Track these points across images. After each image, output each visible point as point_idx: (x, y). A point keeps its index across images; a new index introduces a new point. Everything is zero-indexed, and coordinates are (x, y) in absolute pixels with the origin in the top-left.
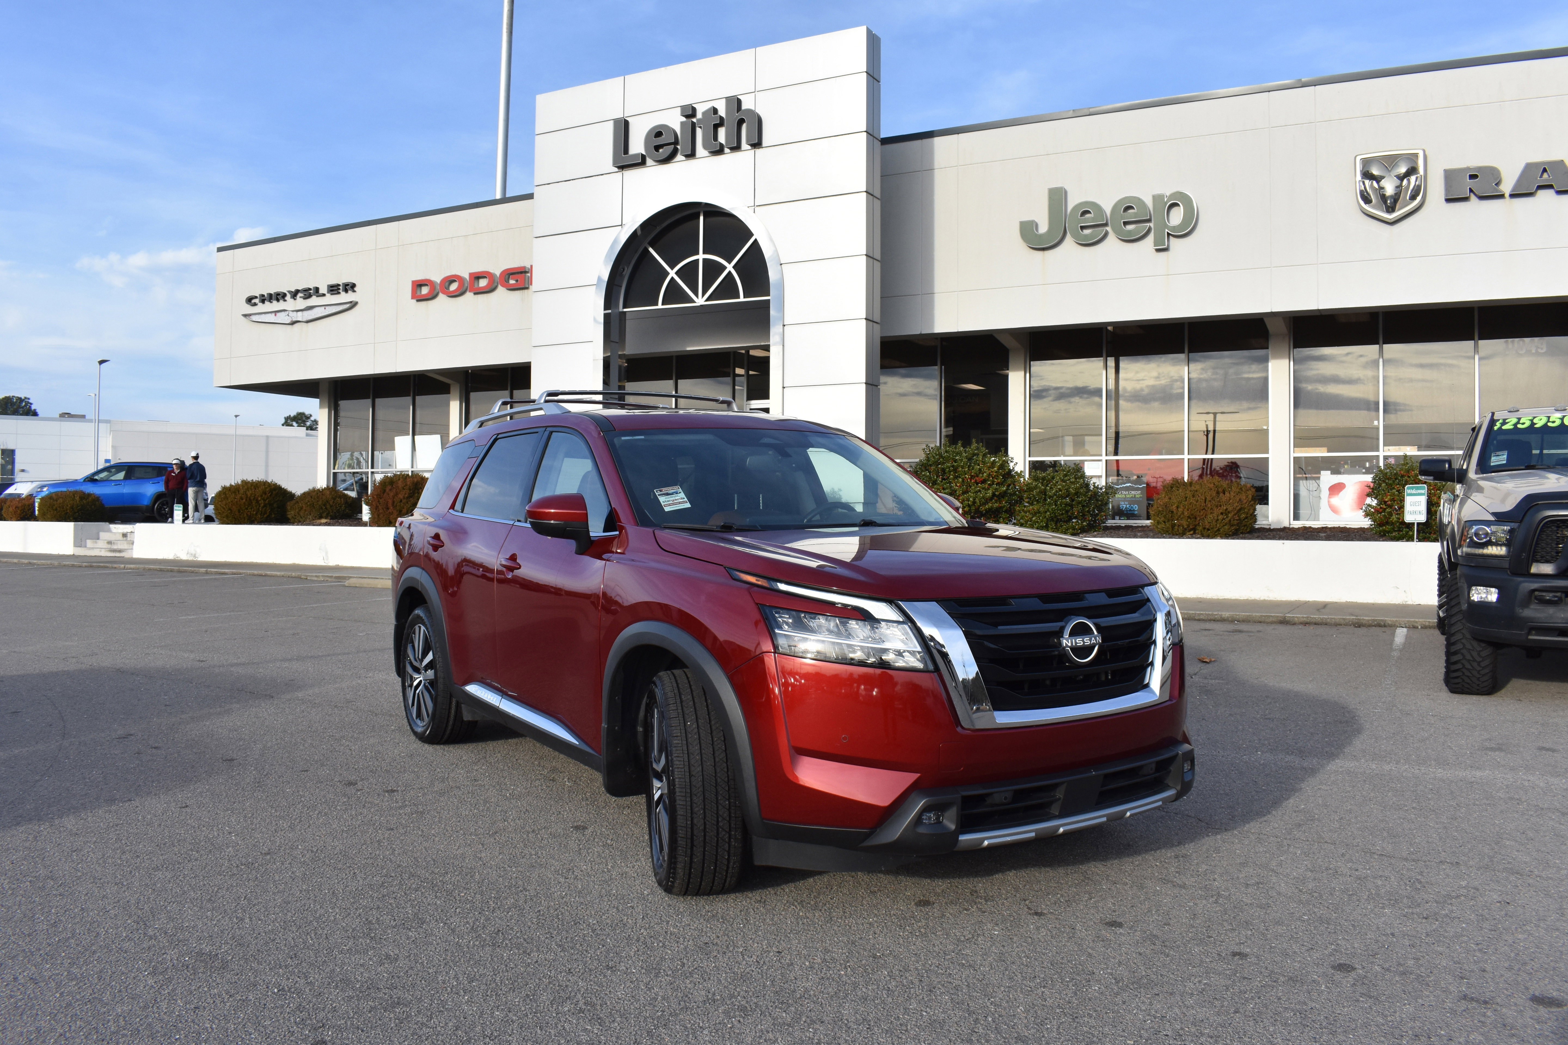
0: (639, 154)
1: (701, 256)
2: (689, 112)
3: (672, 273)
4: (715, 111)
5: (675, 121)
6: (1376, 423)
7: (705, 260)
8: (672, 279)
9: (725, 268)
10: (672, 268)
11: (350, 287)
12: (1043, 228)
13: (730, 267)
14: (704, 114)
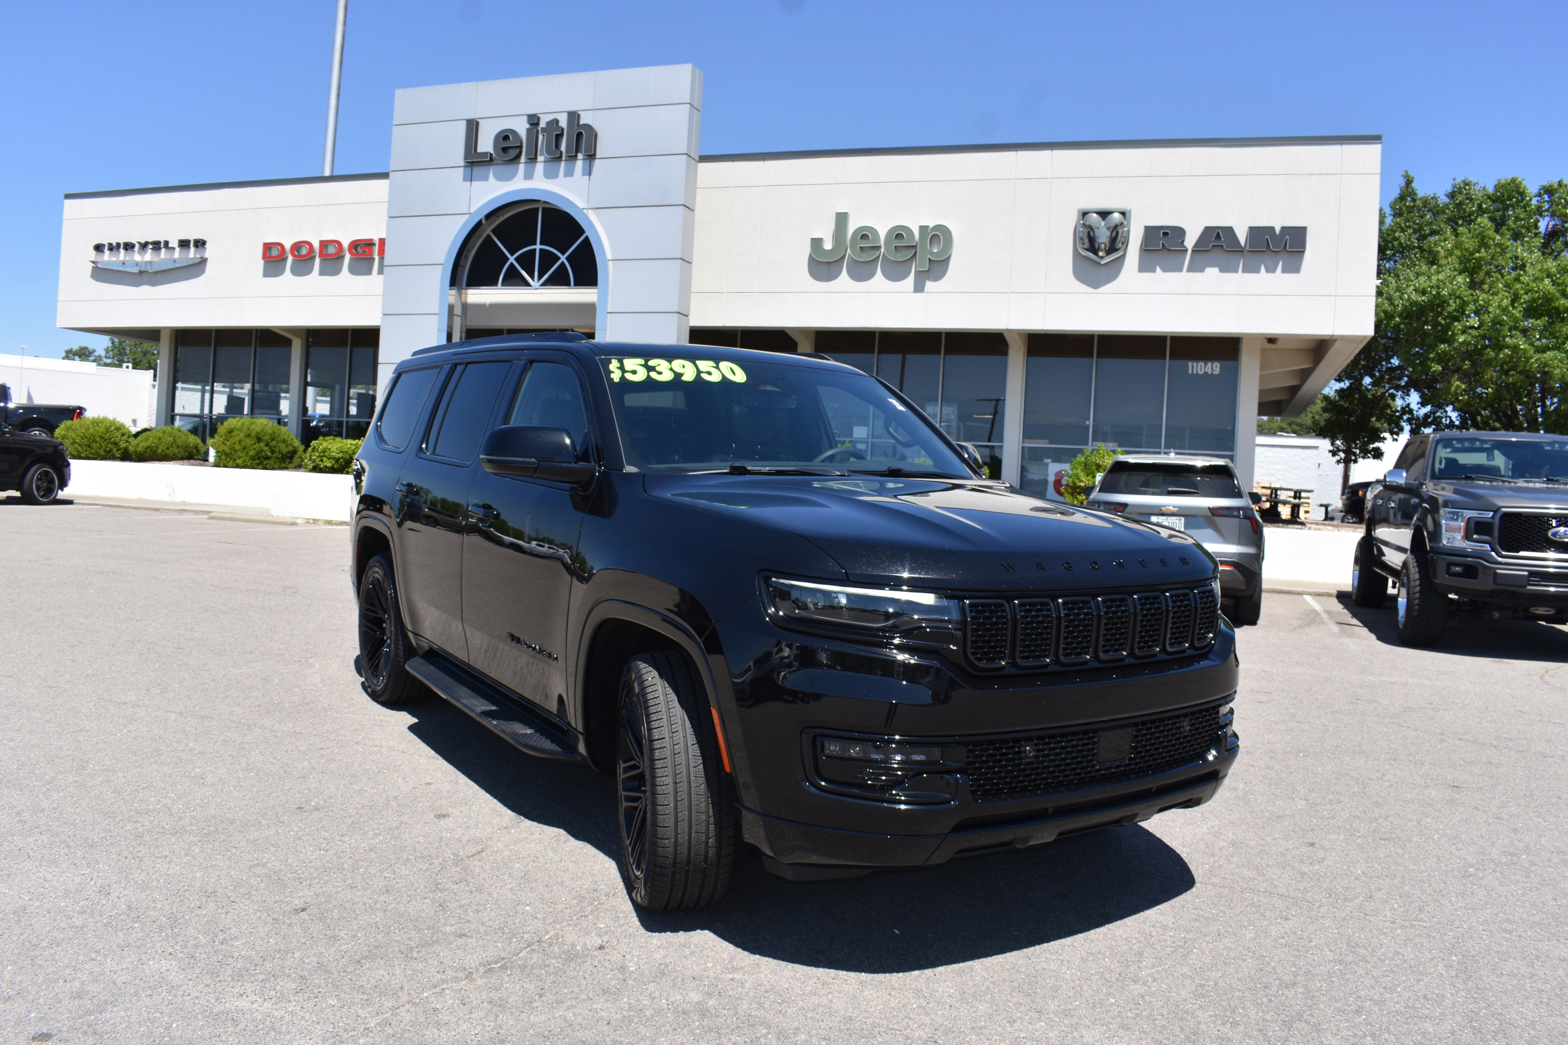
0: (487, 153)
1: (538, 247)
2: (534, 121)
3: (512, 259)
4: (557, 121)
5: (521, 128)
6: (1087, 422)
7: (541, 250)
8: (512, 264)
9: (559, 258)
10: (512, 255)
11: (200, 244)
12: (828, 246)
13: (563, 258)
14: (548, 123)
